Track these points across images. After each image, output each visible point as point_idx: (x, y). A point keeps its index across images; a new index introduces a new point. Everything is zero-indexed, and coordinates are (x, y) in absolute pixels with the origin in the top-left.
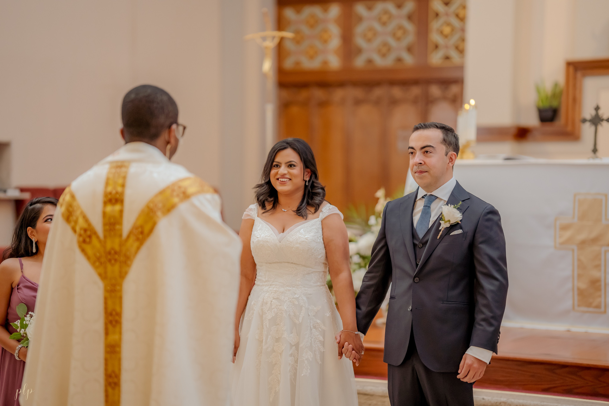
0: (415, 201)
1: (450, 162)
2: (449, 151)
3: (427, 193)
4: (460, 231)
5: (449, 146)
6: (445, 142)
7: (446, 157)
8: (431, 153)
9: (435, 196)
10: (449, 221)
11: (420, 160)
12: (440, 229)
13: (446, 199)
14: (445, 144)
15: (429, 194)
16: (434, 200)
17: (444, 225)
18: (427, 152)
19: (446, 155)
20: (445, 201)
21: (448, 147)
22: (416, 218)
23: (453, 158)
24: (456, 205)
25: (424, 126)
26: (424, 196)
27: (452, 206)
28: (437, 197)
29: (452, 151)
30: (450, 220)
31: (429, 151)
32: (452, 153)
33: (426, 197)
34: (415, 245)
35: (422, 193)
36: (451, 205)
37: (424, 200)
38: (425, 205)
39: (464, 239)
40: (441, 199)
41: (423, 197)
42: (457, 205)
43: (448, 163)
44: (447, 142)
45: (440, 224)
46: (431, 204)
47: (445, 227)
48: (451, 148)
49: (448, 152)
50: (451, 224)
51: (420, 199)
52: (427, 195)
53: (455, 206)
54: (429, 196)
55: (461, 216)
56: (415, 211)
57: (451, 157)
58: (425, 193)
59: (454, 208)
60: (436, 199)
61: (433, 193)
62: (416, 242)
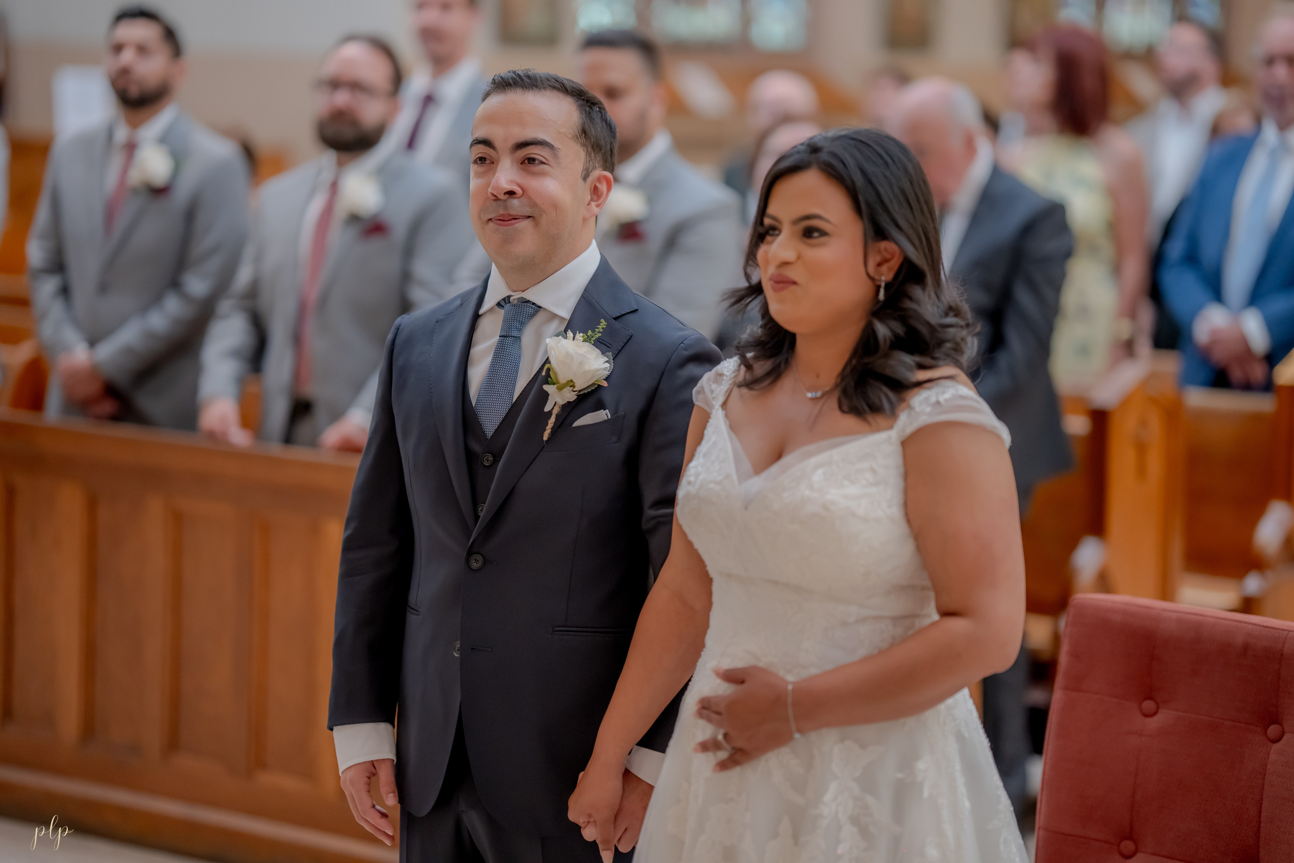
0: (476, 317)
1: (592, 200)
2: (594, 168)
3: (513, 294)
4: (603, 415)
5: (594, 150)
6: (585, 137)
7: (583, 182)
8: (545, 163)
9: (534, 304)
10: (571, 384)
11: (512, 182)
12: (547, 409)
13: (566, 314)
14: (583, 145)
15: (516, 296)
16: (532, 316)
17: (557, 398)
18: (531, 160)
19: (585, 178)
20: (562, 319)
21: (593, 155)
22: (478, 374)
23: (603, 187)
24: (590, 333)
25: (527, 80)
26: (503, 303)
27: (580, 336)
28: (540, 307)
29: (601, 169)
30: (572, 381)
31: (539, 160)
32: (598, 172)
33: (507, 306)
34: (471, 458)
35: (497, 290)
36: (575, 335)
37: (502, 312)
38: (503, 334)
39: (614, 439)
40: (554, 316)
41: (499, 304)
42: (593, 331)
43: (589, 204)
44: (592, 140)
45: (545, 395)
46: (520, 330)
47: (561, 401)
48: (599, 157)
49: (590, 170)
50: (579, 391)
51: (491, 310)
52: (511, 298)
53: (588, 336)
54: (515, 302)
55: (607, 365)
56: (476, 351)
57: (598, 185)
58: (505, 292)
59: (584, 341)
60: (536, 312)
61: (529, 295)
62: (476, 447)
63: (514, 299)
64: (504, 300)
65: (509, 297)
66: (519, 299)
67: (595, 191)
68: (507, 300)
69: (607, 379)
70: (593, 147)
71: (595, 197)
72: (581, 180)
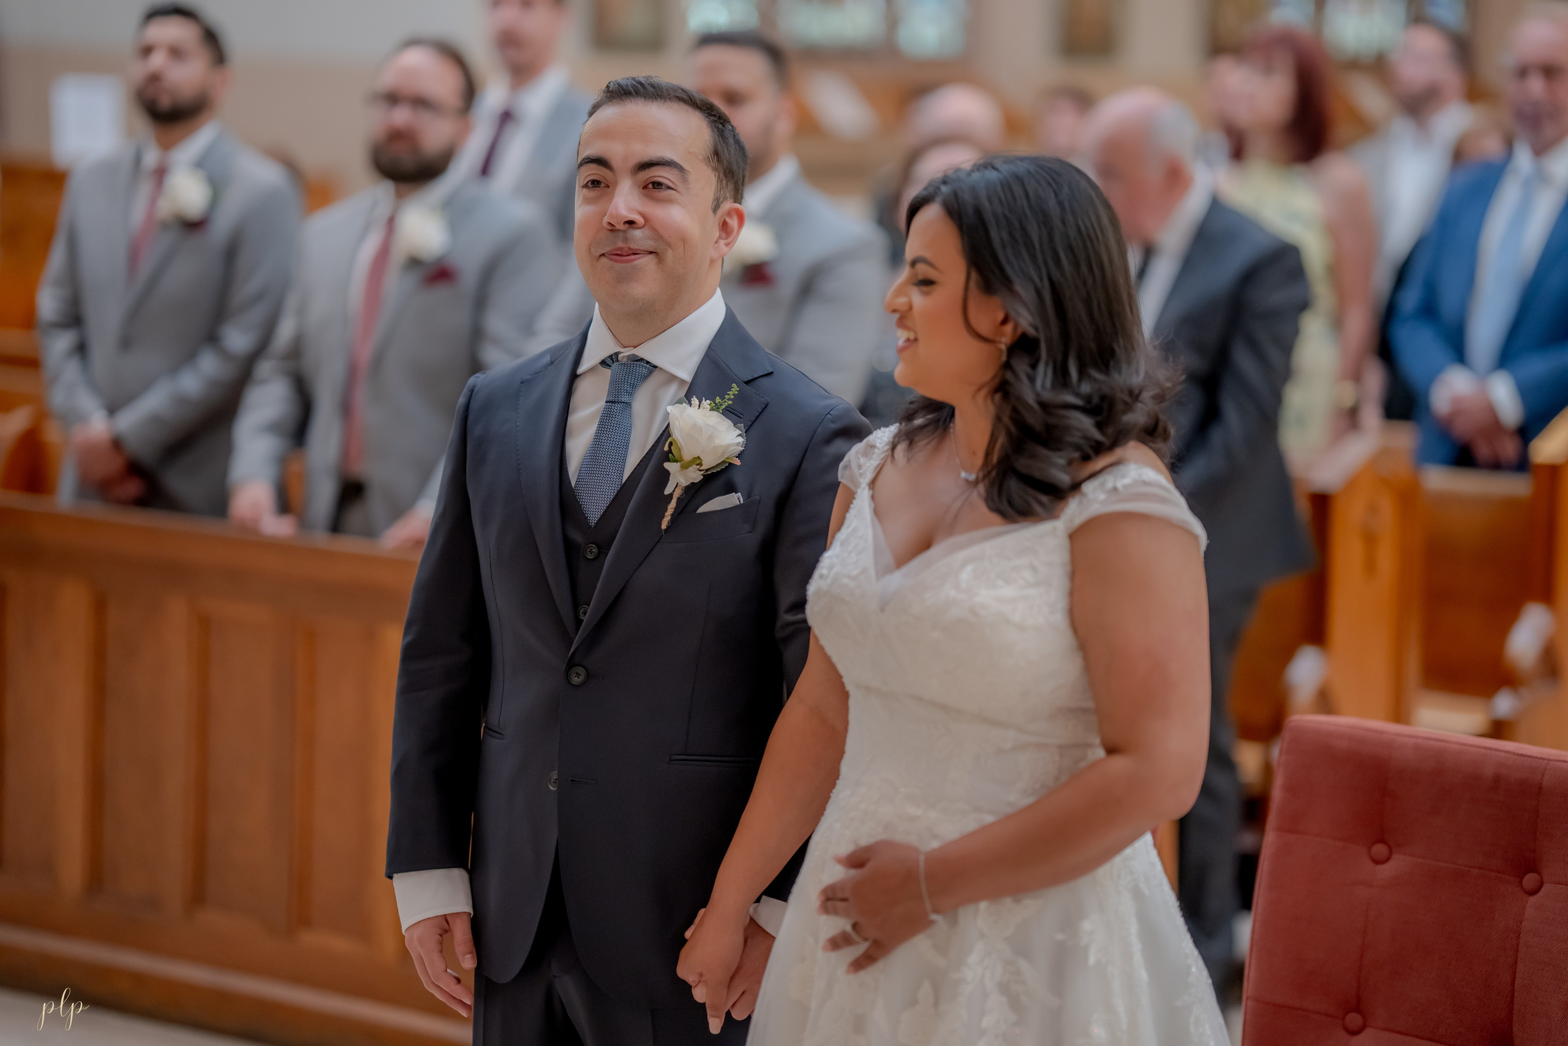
0: (574, 378)
1: (720, 237)
2: (725, 199)
3: (621, 350)
4: (733, 500)
5: (726, 177)
6: (717, 160)
7: (712, 216)
8: (670, 188)
9: (648, 362)
10: (697, 461)
11: (631, 209)
12: (667, 492)
13: (686, 375)
14: (715, 169)
15: (626, 352)
16: (645, 377)
17: (679, 478)
18: (656, 183)
19: (715, 209)
20: (682, 382)
21: (724, 182)
22: (578, 447)
23: (733, 222)
24: (718, 400)
25: (650, 89)
26: (609, 361)
27: (706, 403)
28: (655, 367)
29: (729, 198)
30: (698, 457)
31: (664, 184)
32: (728, 205)
33: (615, 366)
34: (570, 549)
36: (700, 402)
37: (608, 372)
38: (611, 399)
39: (747, 528)
40: (673, 378)
41: (603, 363)
42: (722, 398)
43: (716, 242)
44: (723, 162)
45: (666, 475)
46: (631, 394)
47: (684, 483)
48: (731, 186)
49: (721, 200)
50: (707, 470)
51: (591, 370)
52: (620, 356)
53: (715, 403)
54: (625, 360)
55: (741, 440)
56: (575, 419)
57: (728, 220)
58: (612, 348)
59: (712, 409)
60: (650, 373)
61: (642, 352)
62: (576, 536)
63: (624, 357)
64: (611, 357)
65: (617, 354)
66: (629, 357)
67: (724, 226)
68: (614, 357)
69: (739, 456)
70: (725, 172)
71: (724, 235)
72: (711, 212)
